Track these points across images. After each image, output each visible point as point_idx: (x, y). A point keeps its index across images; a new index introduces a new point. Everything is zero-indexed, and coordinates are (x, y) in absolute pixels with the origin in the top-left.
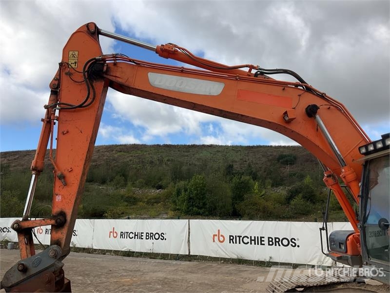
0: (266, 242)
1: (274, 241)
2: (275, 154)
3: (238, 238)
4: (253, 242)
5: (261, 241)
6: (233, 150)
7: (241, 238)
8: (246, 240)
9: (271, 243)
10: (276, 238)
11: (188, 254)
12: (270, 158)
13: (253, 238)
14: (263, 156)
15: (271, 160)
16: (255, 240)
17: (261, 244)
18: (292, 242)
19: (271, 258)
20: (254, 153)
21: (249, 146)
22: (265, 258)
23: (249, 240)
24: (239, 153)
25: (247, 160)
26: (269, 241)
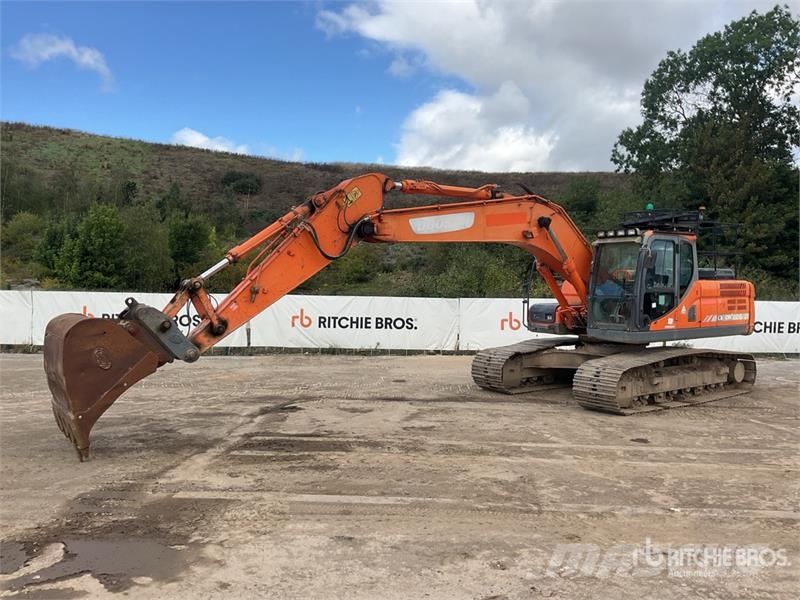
0: (373, 324)
1: (384, 323)
2: (217, 168)
3: (332, 320)
4: (354, 325)
5: (366, 323)
6: (122, 147)
7: (337, 321)
8: (344, 323)
9: (379, 325)
10: (386, 319)
11: (246, 345)
12: (209, 175)
13: (354, 320)
14: (194, 170)
15: (210, 181)
16: (357, 323)
17: (366, 327)
18: (408, 324)
19: (378, 344)
20: (173, 160)
21: (161, 145)
22: (370, 345)
23: (349, 323)
24: (138, 158)
25: (158, 175)
26: (377, 323)
